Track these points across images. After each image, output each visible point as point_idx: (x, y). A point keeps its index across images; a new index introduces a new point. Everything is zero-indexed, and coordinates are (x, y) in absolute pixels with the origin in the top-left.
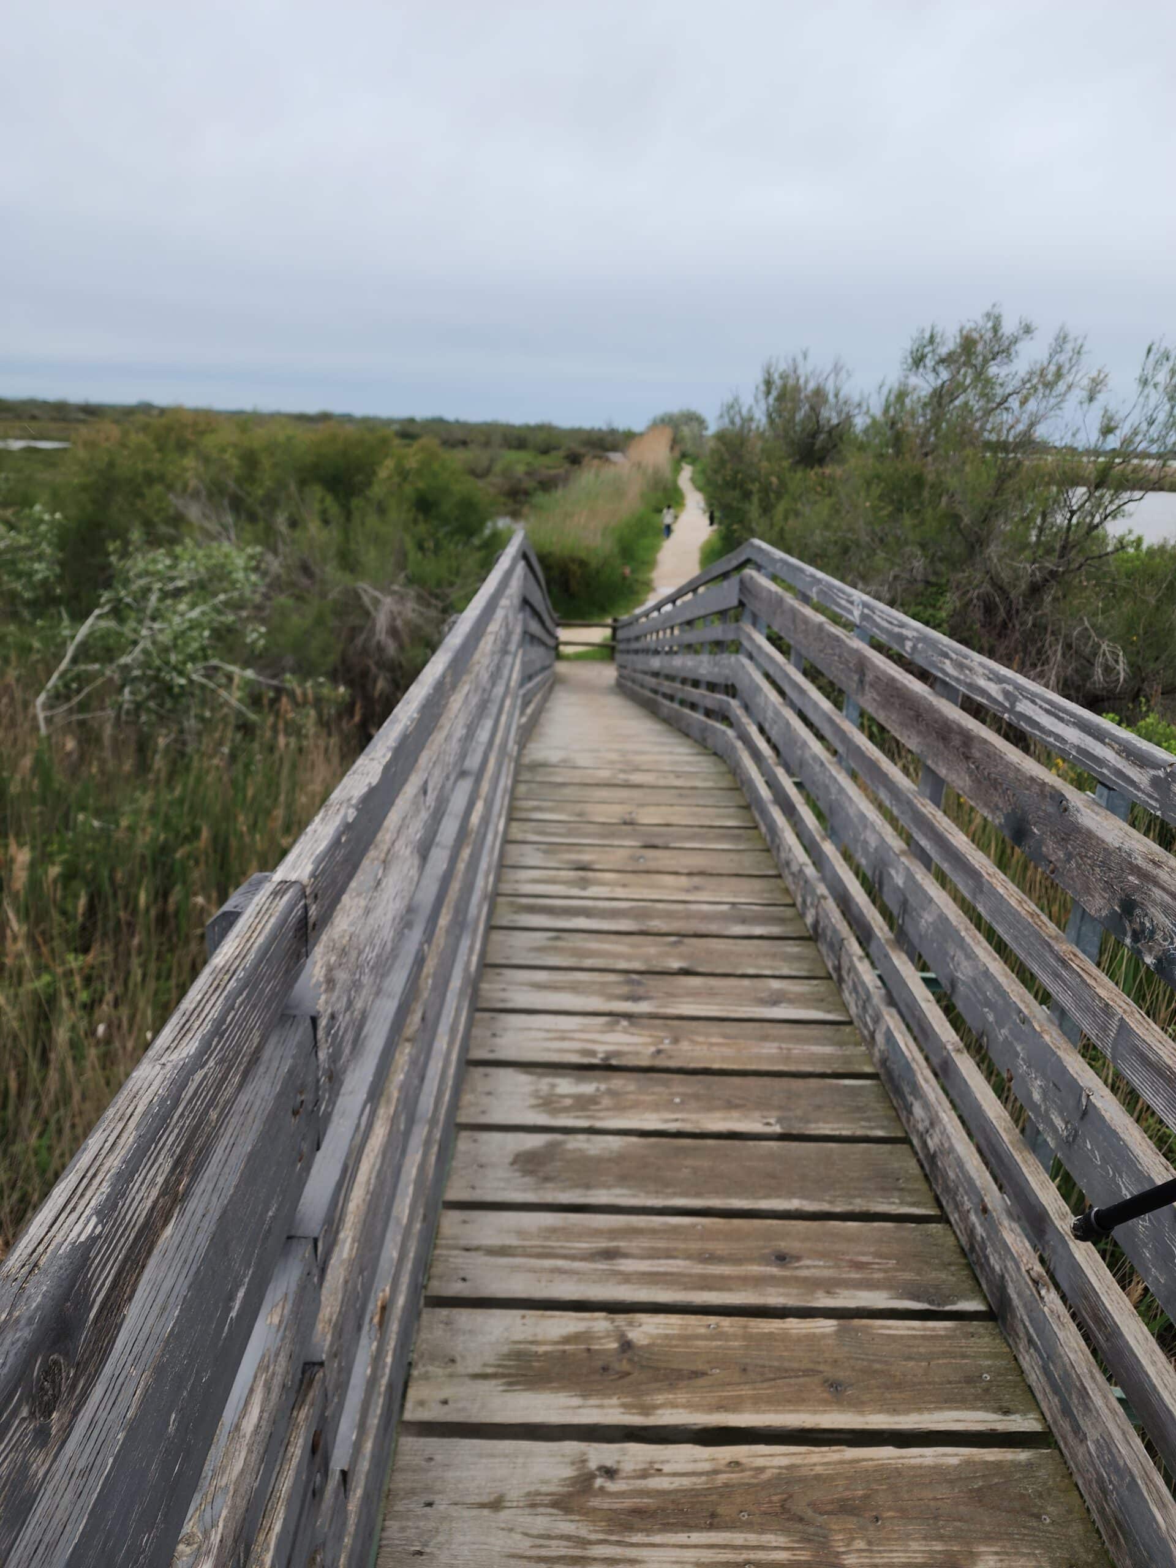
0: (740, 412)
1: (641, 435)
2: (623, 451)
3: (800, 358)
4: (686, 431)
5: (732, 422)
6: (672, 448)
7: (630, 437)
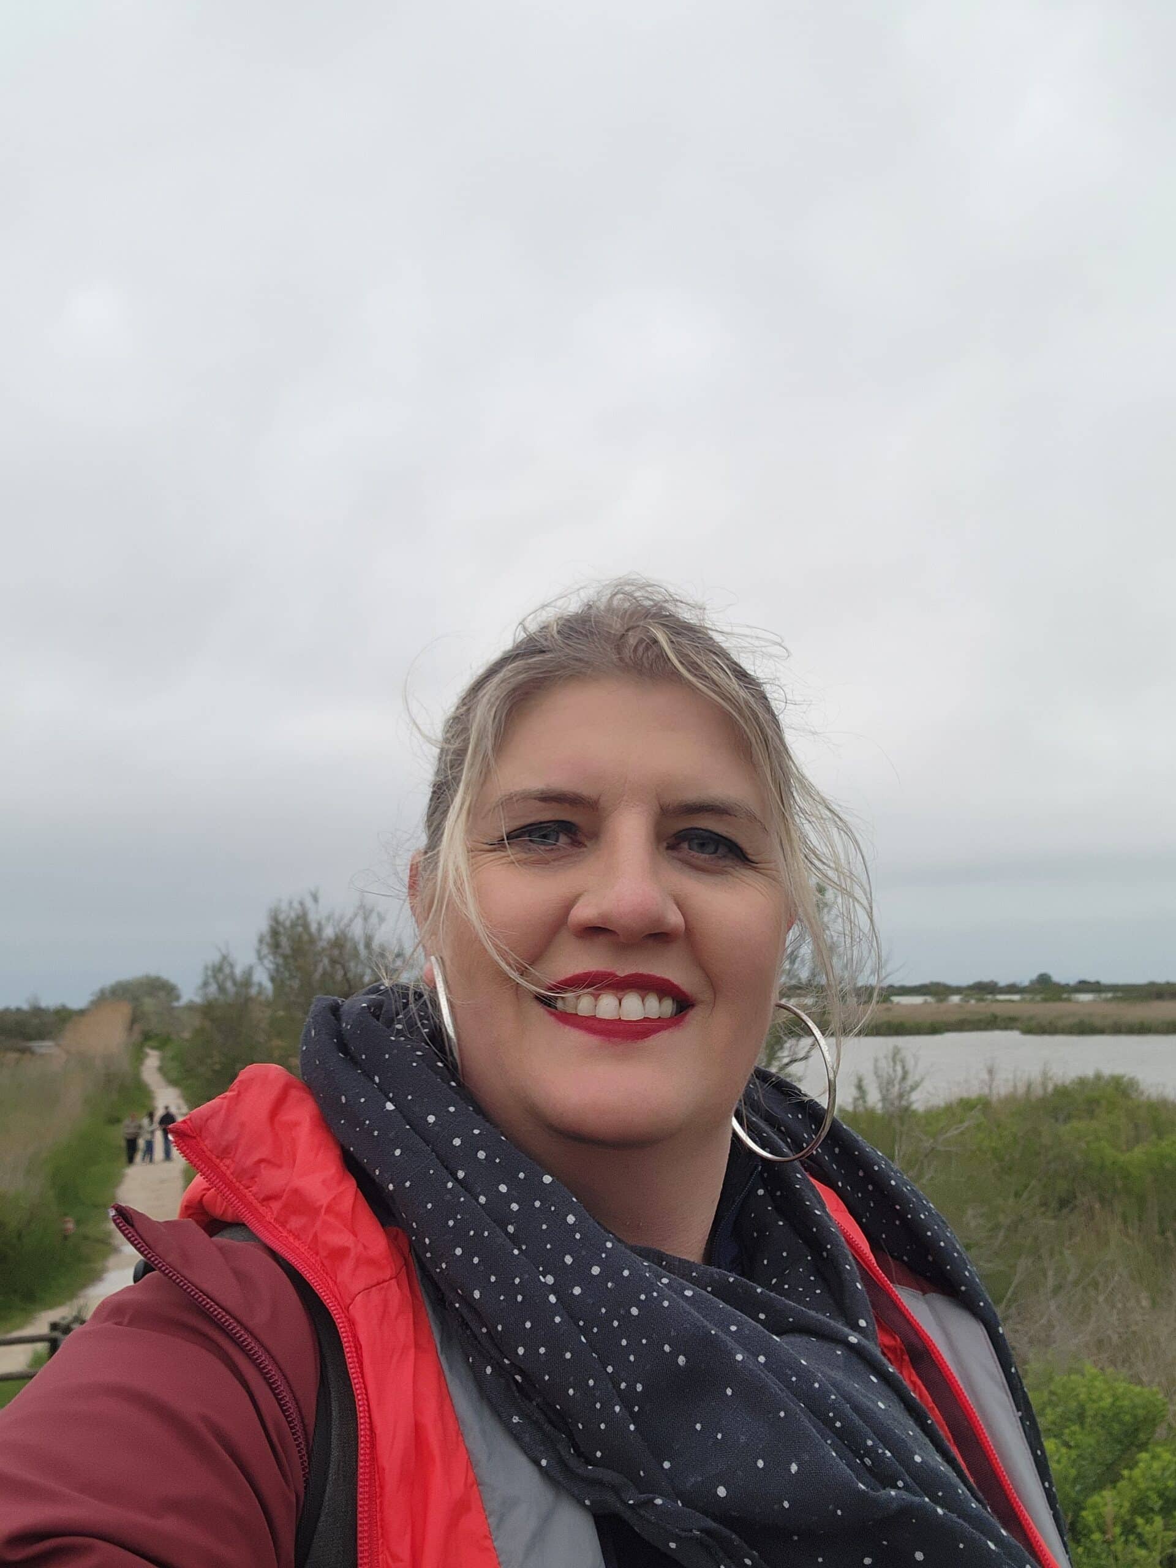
0: (232, 974)
1: (82, 1013)
2: (53, 1039)
3: (309, 903)
4: (149, 1004)
5: (222, 989)
6: (130, 1029)
7: (63, 1017)
